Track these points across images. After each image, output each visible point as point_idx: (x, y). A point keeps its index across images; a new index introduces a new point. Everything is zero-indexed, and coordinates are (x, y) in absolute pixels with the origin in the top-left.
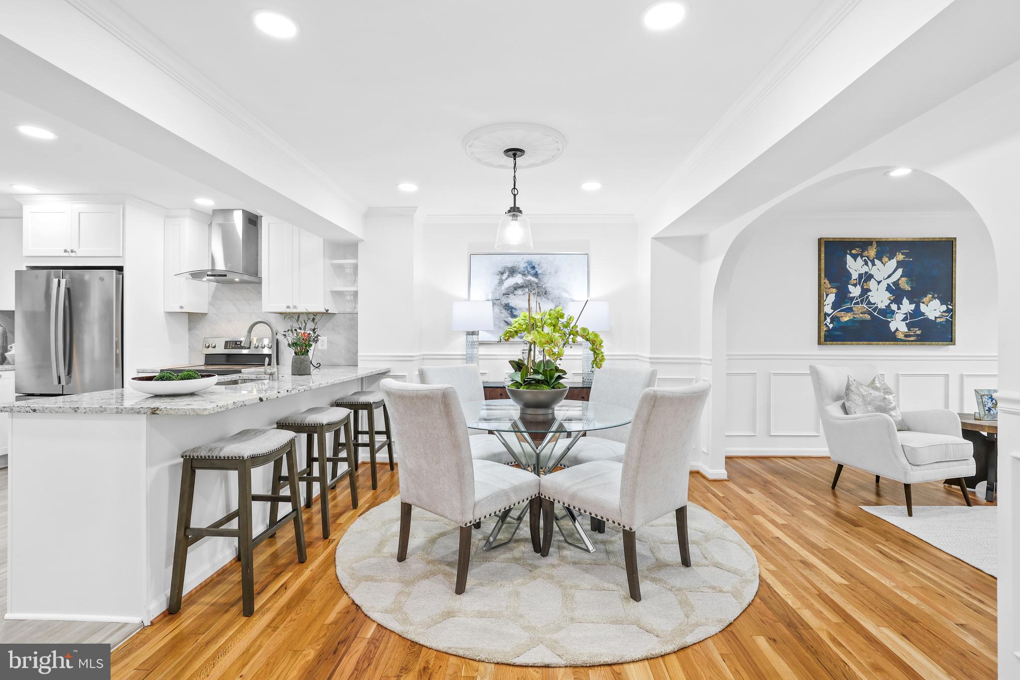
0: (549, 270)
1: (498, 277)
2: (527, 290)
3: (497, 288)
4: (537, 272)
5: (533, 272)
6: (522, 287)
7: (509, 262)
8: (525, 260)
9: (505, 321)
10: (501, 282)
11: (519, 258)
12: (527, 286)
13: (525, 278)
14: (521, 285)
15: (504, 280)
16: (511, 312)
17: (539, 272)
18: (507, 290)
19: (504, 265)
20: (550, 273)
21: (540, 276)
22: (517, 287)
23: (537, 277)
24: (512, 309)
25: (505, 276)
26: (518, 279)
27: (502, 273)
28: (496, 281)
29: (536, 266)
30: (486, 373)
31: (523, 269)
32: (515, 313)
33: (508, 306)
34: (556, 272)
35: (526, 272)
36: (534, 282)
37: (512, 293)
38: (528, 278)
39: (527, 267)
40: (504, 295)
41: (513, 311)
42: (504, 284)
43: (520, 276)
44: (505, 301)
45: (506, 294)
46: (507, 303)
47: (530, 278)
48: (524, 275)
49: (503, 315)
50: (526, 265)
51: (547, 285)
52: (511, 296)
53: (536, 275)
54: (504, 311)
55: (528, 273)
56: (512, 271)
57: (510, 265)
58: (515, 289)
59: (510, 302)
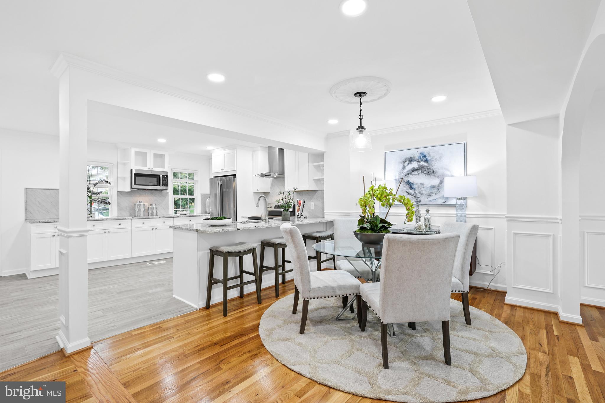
0: (435, 157)
1: (402, 165)
2: (420, 171)
3: (402, 171)
4: (427, 159)
5: (425, 159)
6: (417, 170)
7: (409, 154)
8: (419, 152)
9: (407, 192)
10: (404, 168)
11: (415, 151)
12: (420, 169)
13: (419, 164)
14: (417, 168)
15: (406, 166)
16: (411, 186)
17: (429, 159)
18: (408, 172)
19: (405, 157)
20: (436, 159)
21: (429, 162)
22: (414, 170)
23: (427, 162)
24: (411, 184)
25: (406, 163)
26: (415, 165)
27: (404, 162)
28: (401, 167)
29: (426, 155)
30: (396, 224)
31: (417, 158)
32: (413, 187)
33: (409, 183)
34: (440, 158)
35: (420, 160)
36: (425, 166)
37: (411, 174)
38: (421, 164)
39: (420, 157)
40: (405, 175)
41: (412, 185)
42: (406, 169)
43: (416, 162)
44: (406, 179)
45: (407, 175)
46: (407, 180)
47: (423, 163)
48: (418, 162)
49: (405, 188)
50: (420, 155)
51: (434, 167)
52: (410, 176)
53: (426, 161)
54: (405, 185)
55: (421, 160)
56: (411, 160)
57: (409, 156)
58: (413, 171)
59: (409, 180)
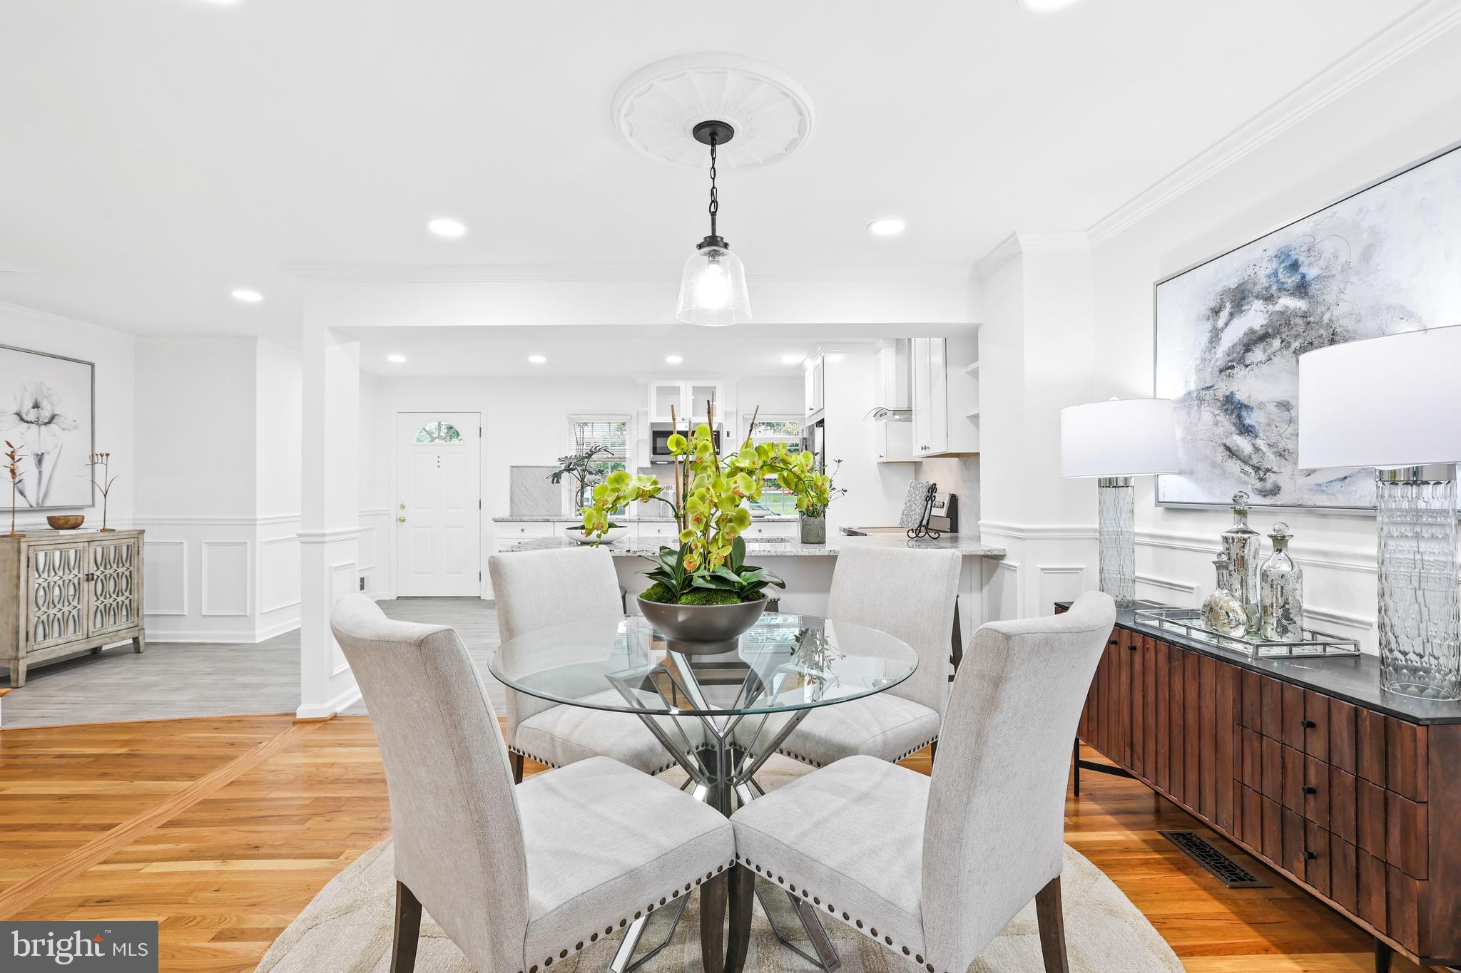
0: (1343, 258)
1: (1208, 326)
2: (1276, 343)
3: (1207, 356)
4: (1304, 277)
5: (1291, 280)
6: (1264, 337)
7: (1228, 274)
8: (1271, 252)
9: (1225, 445)
10: (1215, 336)
11: (1256, 252)
12: (1277, 332)
13: (1270, 308)
14: (1262, 332)
15: (1222, 330)
16: (1239, 417)
17: (1312, 273)
18: (1229, 355)
19: (1219, 289)
20: (1347, 267)
21: (1313, 289)
22: (1254, 340)
23: (1306, 294)
24: (1241, 408)
25: (1224, 315)
26: (1255, 317)
27: (1216, 312)
28: (1205, 338)
29: (1301, 259)
31: (1263, 282)
32: (1248, 421)
33: (1232, 403)
34: (1367, 254)
35: (1274, 288)
36: (1295, 314)
37: (1241, 360)
38: (1278, 308)
39: (1275, 274)
40: (1221, 371)
41: (1244, 413)
42: (1222, 342)
43: (1258, 305)
44: (1223, 389)
45: (1227, 369)
46: (1228, 393)
47: (1288, 302)
48: (1269, 299)
49: (1219, 431)
50: (1275, 265)
51: (1337, 312)
52: (1239, 372)
53: (1302, 289)
54: (1222, 418)
55: (1280, 290)
56: (1239, 298)
57: (1233, 283)
58: (1248, 348)
59: (1234, 389)
